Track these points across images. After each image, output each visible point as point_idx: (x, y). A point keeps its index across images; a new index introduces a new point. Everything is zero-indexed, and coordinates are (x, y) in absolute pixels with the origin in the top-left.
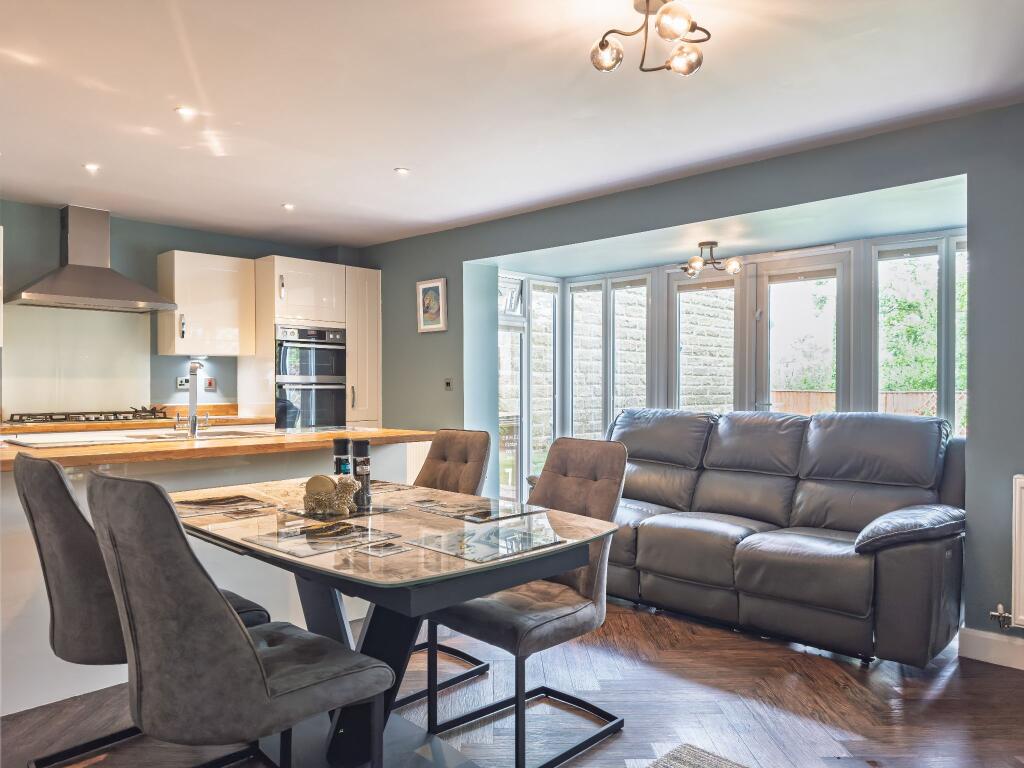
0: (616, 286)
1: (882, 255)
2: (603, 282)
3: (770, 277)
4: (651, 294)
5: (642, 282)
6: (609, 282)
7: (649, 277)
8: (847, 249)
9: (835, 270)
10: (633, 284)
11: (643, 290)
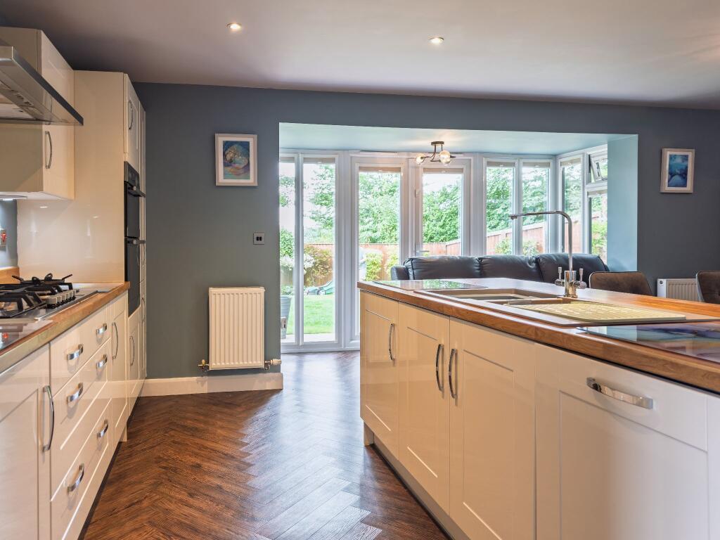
0: (306, 160)
1: (490, 164)
2: (295, 156)
3: (424, 169)
4: (338, 171)
5: (332, 161)
6: (301, 157)
7: (337, 157)
8: (470, 158)
9: (462, 169)
10: (324, 161)
11: (332, 166)
